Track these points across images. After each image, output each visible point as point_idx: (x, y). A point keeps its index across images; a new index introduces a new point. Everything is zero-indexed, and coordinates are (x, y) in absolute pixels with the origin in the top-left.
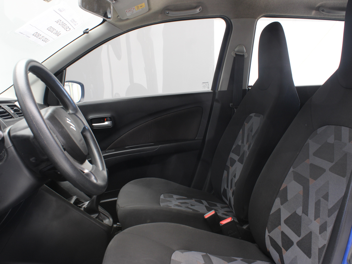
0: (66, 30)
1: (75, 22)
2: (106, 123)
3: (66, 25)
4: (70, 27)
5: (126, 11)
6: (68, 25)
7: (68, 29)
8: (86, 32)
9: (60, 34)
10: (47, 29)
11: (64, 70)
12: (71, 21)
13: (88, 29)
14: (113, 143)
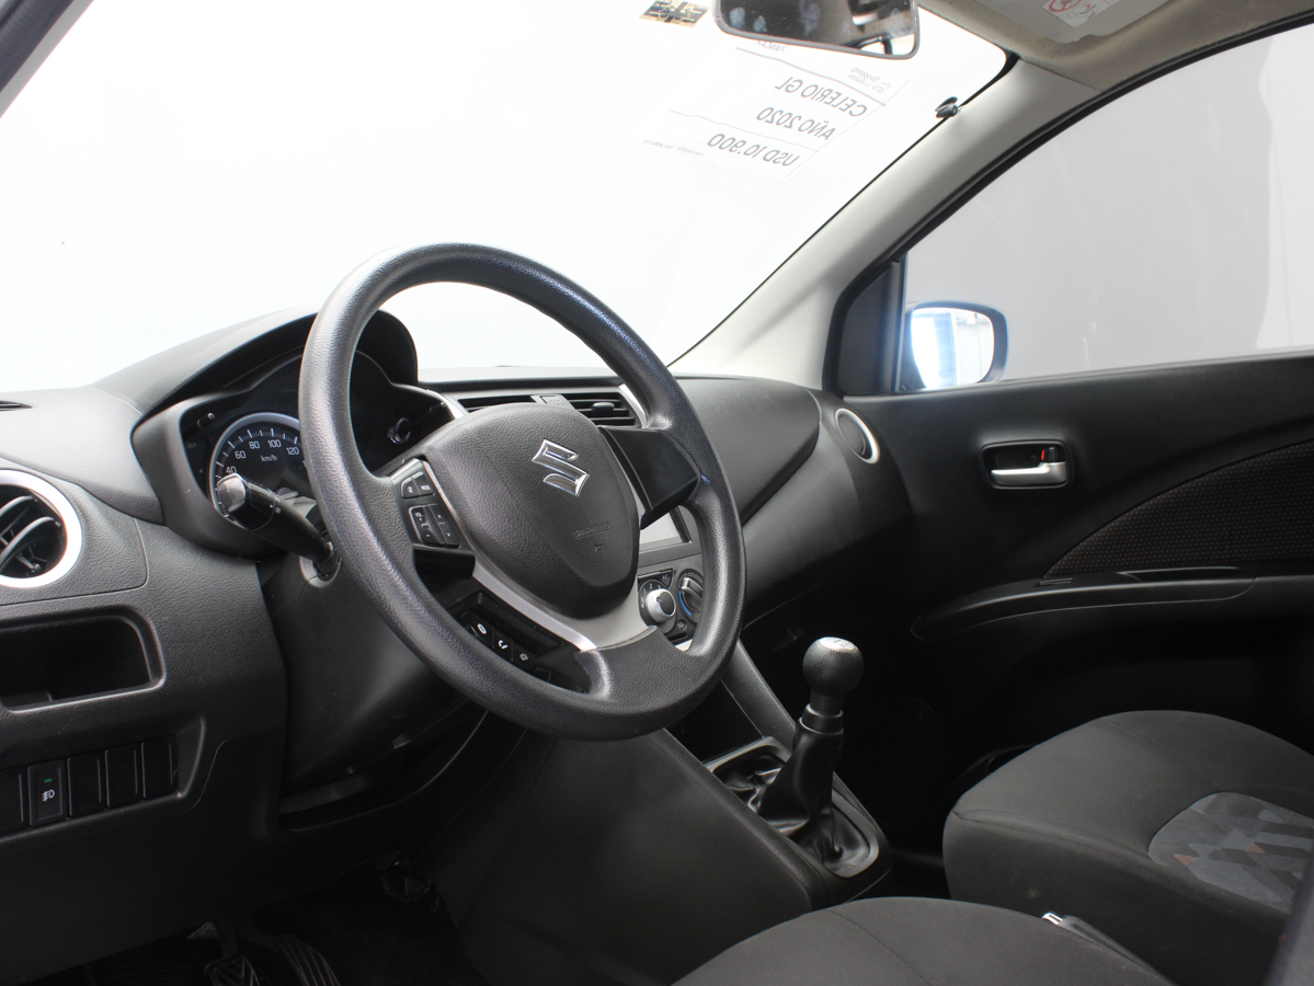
0: (851, 113)
1: (874, 79)
2: (1043, 469)
3: (839, 94)
4: (861, 100)
5: (1046, 6)
6: (846, 92)
7: (855, 110)
8: (947, 111)
9: (833, 130)
10: (758, 118)
11: (894, 264)
12: (851, 76)
13: (952, 100)
14: (1071, 549)
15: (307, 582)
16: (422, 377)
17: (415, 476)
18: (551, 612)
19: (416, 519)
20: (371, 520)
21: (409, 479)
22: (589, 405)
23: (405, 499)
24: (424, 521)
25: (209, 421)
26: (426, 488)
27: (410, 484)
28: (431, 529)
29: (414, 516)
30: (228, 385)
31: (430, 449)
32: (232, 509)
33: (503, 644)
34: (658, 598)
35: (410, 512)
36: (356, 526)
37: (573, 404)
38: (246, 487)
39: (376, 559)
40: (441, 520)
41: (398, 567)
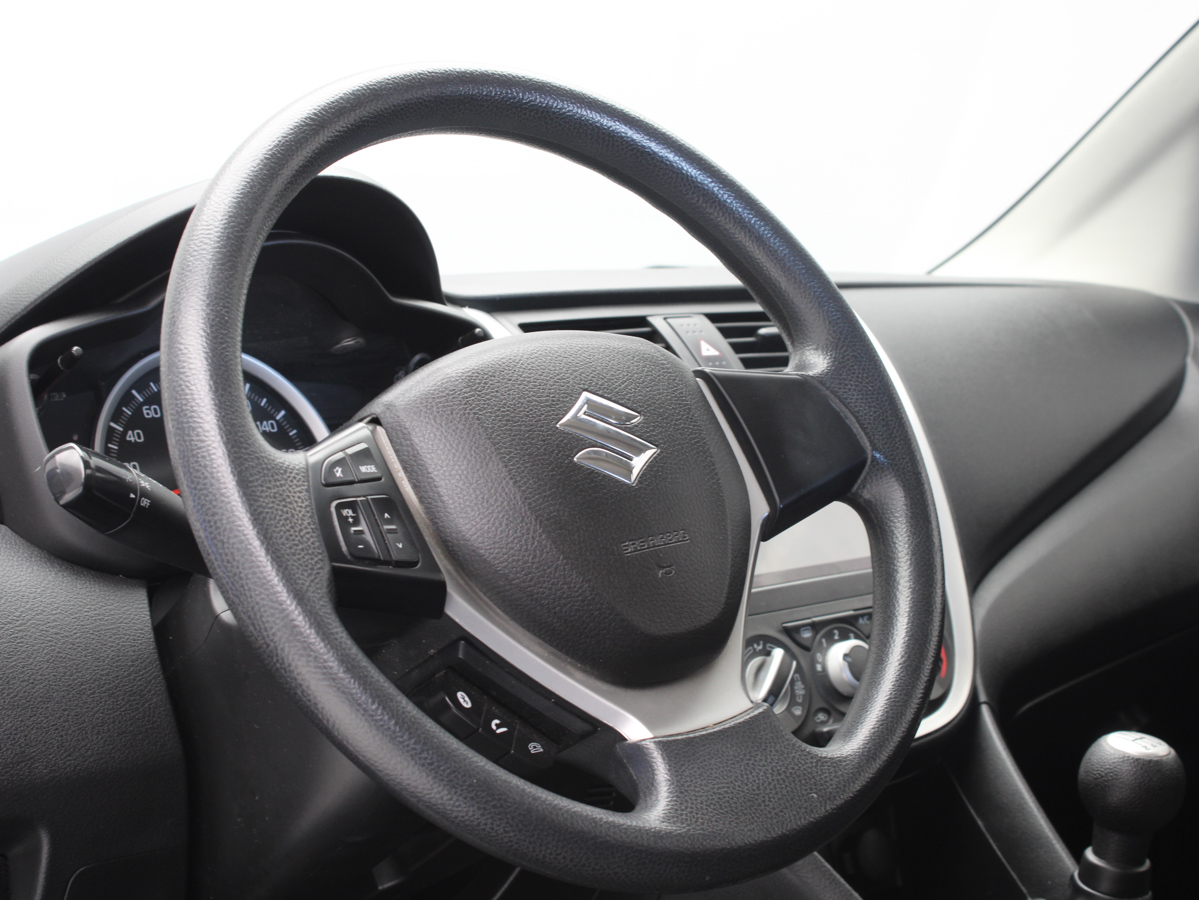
15: (217, 617)
16: (447, 286)
17: (350, 451)
18: (579, 675)
19: (343, 520)
20: (257, 518)
21: (340, 455)
22: (752, 331)
23: (328, 487)
24: (356, 522)
25: (74, 359)
26: (368, 469)
27: (339, 463)
28: (368, 537)
29: (340, 515)
30: (120, 300)
31: (389, 407)
32: (69, 497)
33: (498, 726)
34: (846, 656)
35: (333, 509)
36: (231, 530)
37: (721, 330)
38: (87, 464)
39: (265, 584)
40: (389, 522)
41: (300, 597)
